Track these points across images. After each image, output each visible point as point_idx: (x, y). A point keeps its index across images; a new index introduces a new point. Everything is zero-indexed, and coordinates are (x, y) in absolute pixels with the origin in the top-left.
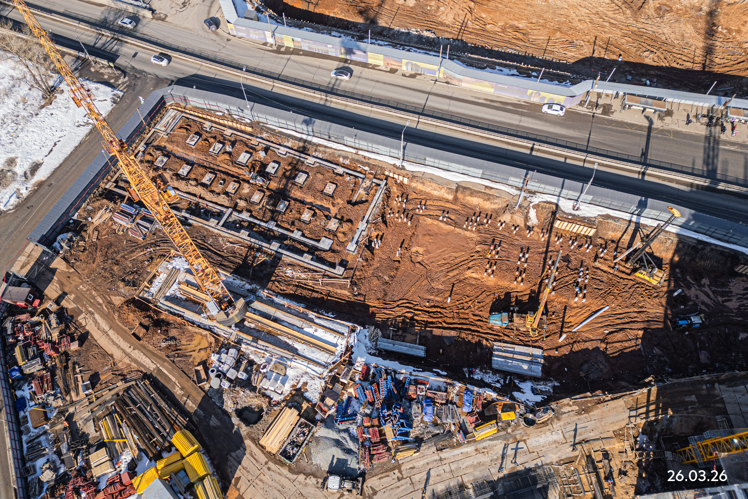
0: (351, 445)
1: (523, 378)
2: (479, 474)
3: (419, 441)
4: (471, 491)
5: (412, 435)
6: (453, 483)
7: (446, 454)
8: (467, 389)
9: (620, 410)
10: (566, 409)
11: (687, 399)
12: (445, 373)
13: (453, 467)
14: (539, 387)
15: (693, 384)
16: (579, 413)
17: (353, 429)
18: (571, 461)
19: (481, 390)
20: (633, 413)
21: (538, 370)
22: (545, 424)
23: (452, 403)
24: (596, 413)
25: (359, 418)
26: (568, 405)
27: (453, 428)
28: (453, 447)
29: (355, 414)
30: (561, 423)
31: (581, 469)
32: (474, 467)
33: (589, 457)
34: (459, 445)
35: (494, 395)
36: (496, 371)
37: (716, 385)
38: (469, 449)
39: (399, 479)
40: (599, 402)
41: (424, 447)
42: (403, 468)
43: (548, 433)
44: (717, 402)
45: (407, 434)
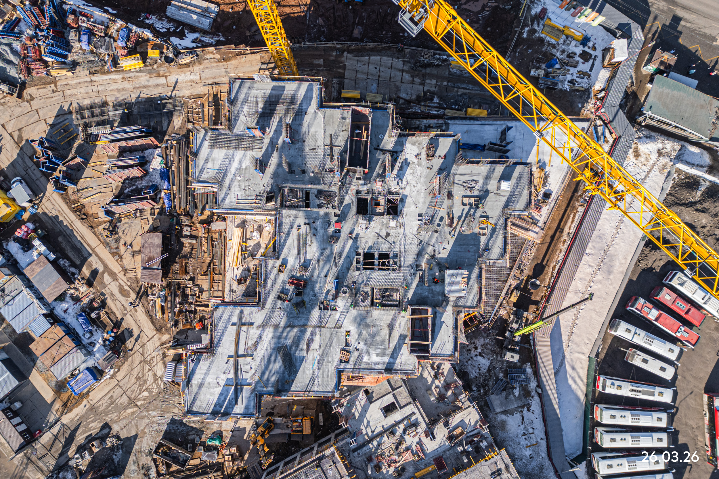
2: (120, 97)
3: (74, 65)
4: (111, 108)
5: (70, 58)
6: (98, 100)
7: (97, 78)
8: (127, 27)
9: (255, 62)
10: (208, 56)
11: (316, 62)
12: (114, 12)
13: (100, 88)
16: (219, 61)
18: (200, 97)
19: (139, 31)
20: (264, 66)
21: (206, 23)
22: (187, 65)
23: (110, 37)
24: (234, 62)
27: (106, 58)
28: (103, 73)
30: (202, 67)
31: (206, 104)
32: (118, 90)
34: (109, 72)
35: (150, 36)
38: (117, 77)
39: (54, 91)
41: (78, 69)
42: (58, 84)
43: (188, 74)
45: (66, 57)
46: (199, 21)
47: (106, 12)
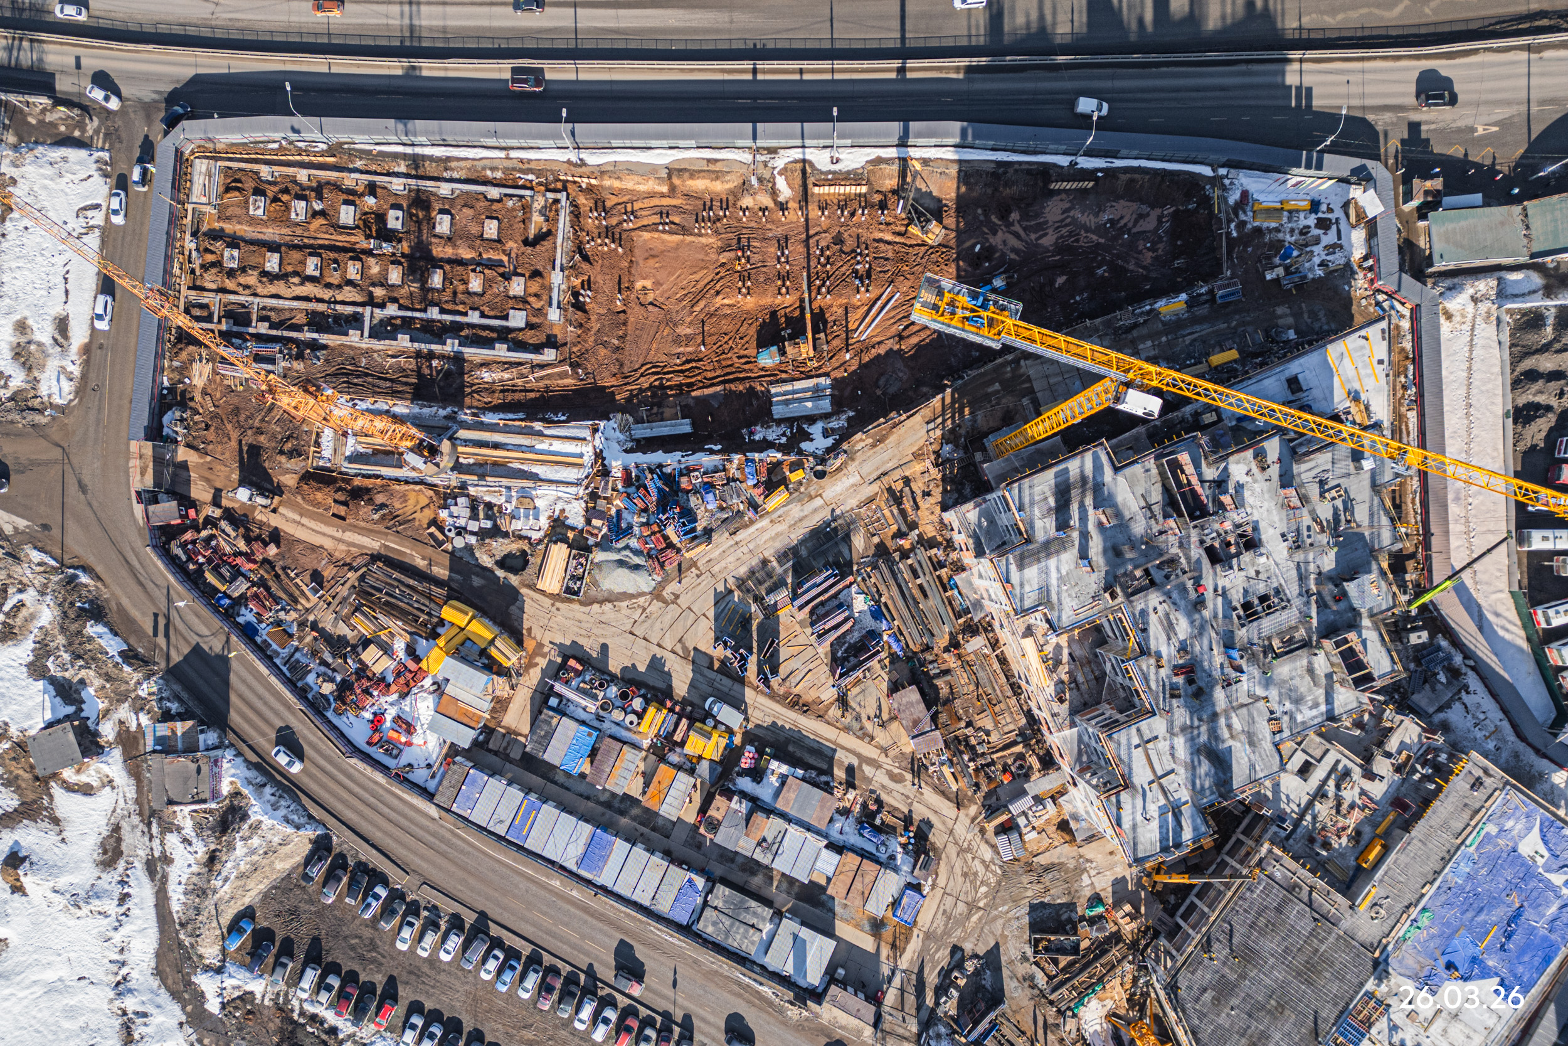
0: (637, 560)
1: (812, 419)
2: (779, 545)
3: (708, 533)
4: (775, 564)
5: (699, 528)
6: (755, 562)
7: (741, 535)
8: (747, 460)
9: (917, 427)
10: (858, 447)
11: (990, 390)
12: (719, 447)
13: (751, 546)
14: (831, 425)
15: (996, 369)
16: (874, 446)
17: (634, 543)
18: (871, 500)
19: (763, 455)
20: (931, 426)
21: (826, 405)
22: (839, 469)
23: (735, 480)
24: (892, 439)
25: (636, 530)
26: (861, 440)
27: (741, 507)
28: (746, 526)
29: (630, 527)
30: (857, 463)
31: (883, 505)
32: (773, 539)
33: (890, 490)
34: (752, 522)
35: (779, 455)
36: (779, 422)
37: (1022, 362)
38: (764, 523)
39: (698, 576)
40: (895, 426)
41: (715, 536)
42: (699, 564)
43: (844, 479)
44: (1024, 382)
45: (694, 530)
46: (816, 407)
47: (712, 452)
